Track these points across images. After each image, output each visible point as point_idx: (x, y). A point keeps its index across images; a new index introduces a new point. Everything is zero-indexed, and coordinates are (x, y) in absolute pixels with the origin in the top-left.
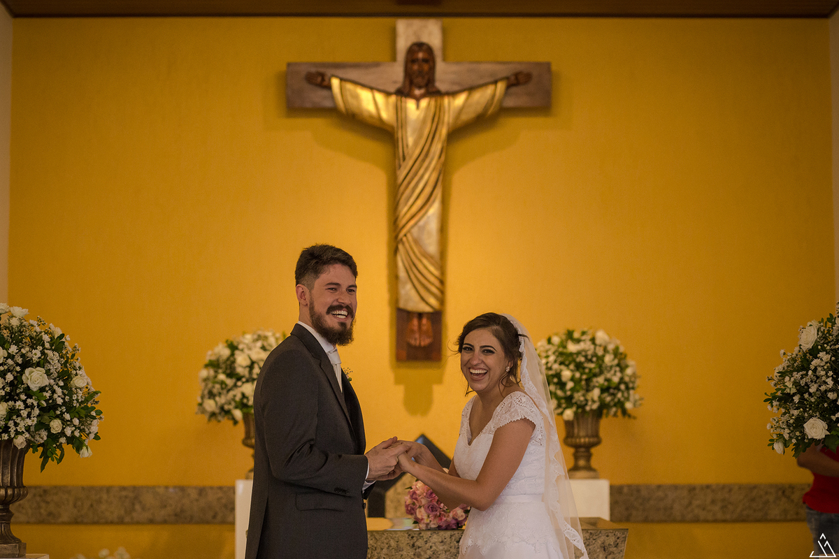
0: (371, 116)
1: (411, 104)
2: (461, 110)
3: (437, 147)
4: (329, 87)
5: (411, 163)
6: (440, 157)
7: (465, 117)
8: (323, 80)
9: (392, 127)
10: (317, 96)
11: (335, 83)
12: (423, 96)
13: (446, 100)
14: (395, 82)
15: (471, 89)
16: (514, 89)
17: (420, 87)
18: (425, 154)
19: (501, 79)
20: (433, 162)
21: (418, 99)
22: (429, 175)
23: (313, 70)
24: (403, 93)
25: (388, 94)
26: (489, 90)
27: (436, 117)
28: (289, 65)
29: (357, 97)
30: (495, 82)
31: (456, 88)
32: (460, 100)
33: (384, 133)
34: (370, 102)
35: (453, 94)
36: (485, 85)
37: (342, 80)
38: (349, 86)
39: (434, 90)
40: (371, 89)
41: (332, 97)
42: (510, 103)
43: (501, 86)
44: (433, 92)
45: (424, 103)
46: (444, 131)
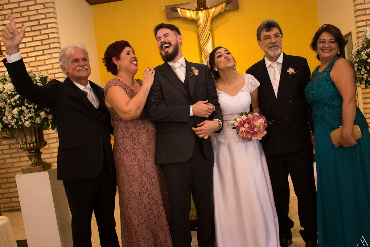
0: (190, 17)
1: (200, 12)
2: (214, 12)
3: (209, 24)
4: (177, 11)
5: (202, 29)
6: (210, 26)
7: (215, 14)
8: (175, 9)
9: (196, 20)
10: (174, 14)
11: (179, 10)
12: (203, 10)
13: (210, 10)
14: (195, 7)
15: (216, 6)
16: (228, 5)
17: (202, 7)
18: (205, 26)
19: (224, 2)
20: (208, 28)
21: (202, 11)
22: (207, 31)
23: (172, 7)
24: (198, 10)
25: (193, 10)
26: (221, 6)
27: (207, 15)
28: (166, 6)
29: (185, 12)
30: (223, 3)
31: (212, 6)
32: (214, 9)
33: (194, 22)
34: (189, 14)
35: (211, 8)
36: (220, 4)
37: (180, 8)
38: (183, 10)
39: (206, 7)
40: (189, 10)
41: (179, 14)
42: (227, 9)
43: (224, 4)
44: (206, 8)
45: (204, 11)
46: (210, 19)
